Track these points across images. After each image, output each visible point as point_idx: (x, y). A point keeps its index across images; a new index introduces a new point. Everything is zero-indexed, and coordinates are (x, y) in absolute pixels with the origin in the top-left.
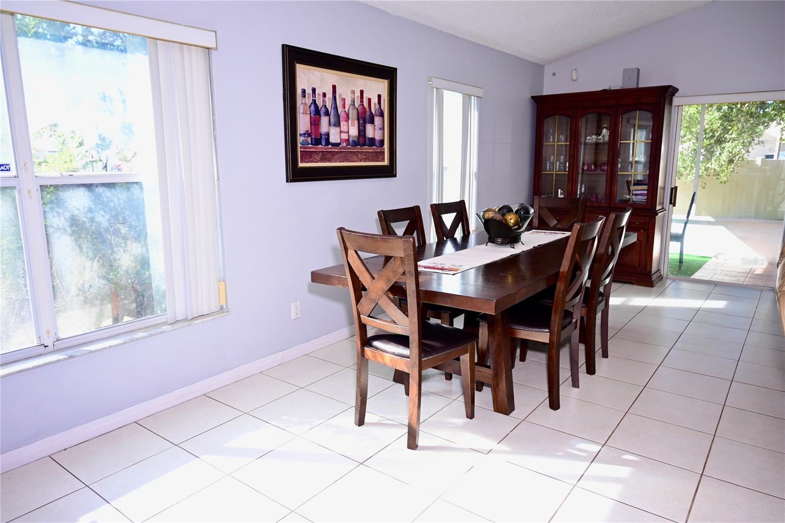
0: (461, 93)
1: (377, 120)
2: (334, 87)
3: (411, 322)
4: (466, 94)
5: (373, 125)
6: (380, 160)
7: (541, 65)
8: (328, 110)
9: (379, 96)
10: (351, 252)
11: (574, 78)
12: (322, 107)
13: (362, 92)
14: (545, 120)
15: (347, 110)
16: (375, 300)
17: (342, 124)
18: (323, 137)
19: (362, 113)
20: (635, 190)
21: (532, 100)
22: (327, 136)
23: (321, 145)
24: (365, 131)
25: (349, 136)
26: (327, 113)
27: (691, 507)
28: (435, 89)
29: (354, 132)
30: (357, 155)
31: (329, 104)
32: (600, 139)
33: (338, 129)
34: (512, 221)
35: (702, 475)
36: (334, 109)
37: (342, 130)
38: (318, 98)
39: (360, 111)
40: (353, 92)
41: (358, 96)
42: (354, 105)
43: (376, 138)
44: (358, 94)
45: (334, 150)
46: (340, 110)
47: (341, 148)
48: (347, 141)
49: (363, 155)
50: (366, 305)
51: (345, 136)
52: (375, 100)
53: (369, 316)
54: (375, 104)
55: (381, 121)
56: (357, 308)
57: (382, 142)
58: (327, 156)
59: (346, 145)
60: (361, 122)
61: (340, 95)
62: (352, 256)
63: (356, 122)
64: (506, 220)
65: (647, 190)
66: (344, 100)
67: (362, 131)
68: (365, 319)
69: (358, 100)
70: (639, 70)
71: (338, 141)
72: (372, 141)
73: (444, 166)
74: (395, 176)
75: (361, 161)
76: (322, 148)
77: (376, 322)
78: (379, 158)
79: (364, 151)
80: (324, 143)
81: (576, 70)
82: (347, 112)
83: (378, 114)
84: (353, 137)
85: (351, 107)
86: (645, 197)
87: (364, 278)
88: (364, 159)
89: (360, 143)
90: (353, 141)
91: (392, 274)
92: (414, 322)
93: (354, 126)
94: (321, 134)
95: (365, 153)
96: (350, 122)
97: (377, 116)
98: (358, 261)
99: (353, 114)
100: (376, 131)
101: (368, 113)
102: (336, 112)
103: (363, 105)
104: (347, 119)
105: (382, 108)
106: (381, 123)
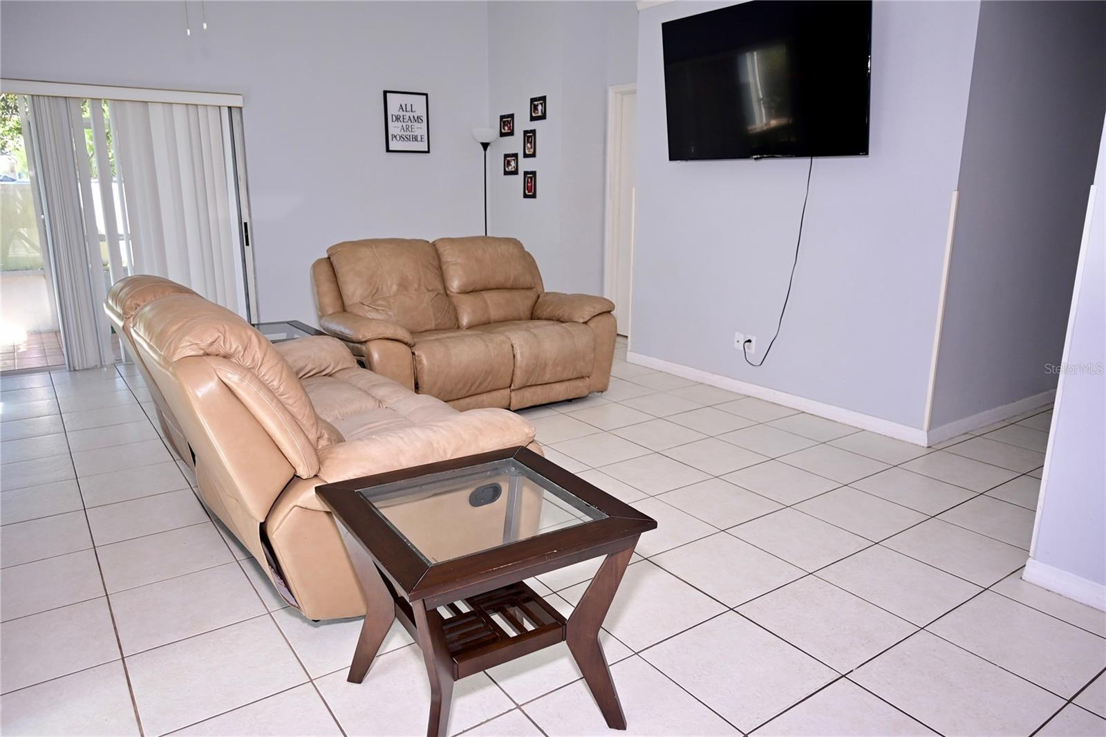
27: (136, 711)
35: (123, 659)
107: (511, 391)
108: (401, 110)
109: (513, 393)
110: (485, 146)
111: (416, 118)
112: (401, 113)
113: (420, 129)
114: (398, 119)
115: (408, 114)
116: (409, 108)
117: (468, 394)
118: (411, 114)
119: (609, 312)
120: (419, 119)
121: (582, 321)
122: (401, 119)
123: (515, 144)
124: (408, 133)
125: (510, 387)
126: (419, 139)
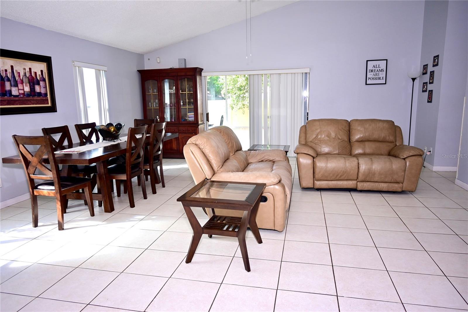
0: (94, 69)
1: (42, 83)
2: (12, 67)
3: (53, 174)
4: (97, 70)
5: (39, 86)
6: (45, 103)
7: (142, 55)
8: (9, 79)
9: (42, 71)
10: (21, 146)
11: (158, 62)
12: (5, 77)
13: (30, 69)
14: (146, 82)
15: (21, 78)
16: (35, 166)
17: (19, 85)
18: (7, 92)
19: (31, 80)
20: (189, 115)
21: (138, 72)
22: (10, 92)
23: (7, 96)
24: (34, 89)
25: (24, 91)
26: (9, 80)
28: (77, 67)
29: (27, 89)
30: (31, 101)
31: (9, 75)
32: (172, 91)
33: (17, 88)
34: (112, 130)
36: (13, 78)
37: (19, 88)
38: (2, 72)
39: (30, 78)
40: (25, 69)
41: (28, 71)
42: (26, 76)
43: (42, 92)
44: (28, 70)
45: (15, 99)
46: (17, 78)
47: (20, 98)
48: (24, 94)
49: (35, 101)
50: (31, 169)
51: (21, 92)
52: (39, 73)
53: (34, 174)
54: (39, 75)
55: (44, 83)
56: (28, 172)
57: (46, 94)
58: (11, 102)
59: (23, 96)
60: (31, 84)
61: (16, 71)
62: (22, 147)
63: (28, 84)
64: (109, 130)
65: (194, 115)
66: (19, 73)
67: (32, 89)
68: (32, 176)
69: (28, 73)
70: (185, 60)
71: (18, 94)
72: (40, 94)
73: (87, 106)
74: (56, 111)
75: (33, 104)
76: (7, 98)
77: (37, 176)
78: (45, 102)
79: (35, 99)
80: (8, 95)
81: (159, 58)
82: (22, 79)
83: (42, 80)
84: (27, 92)
85: (24, 77)
86: (193, 118)
87: (29, 157)
88: (35, 103)
89: (32, 95)
90: (27, 94)
91: (41, 153)
92: (55, 173)
93: (27, 86)
94: (6, 91)
95: (36, 100)
96: (24, 84)
97: (41, 81)
98: (25, 149)
99: (25, 80)
100: (41, 89)
101: (35, 80)
102: (14, 79)
103: (32, 75)
104: (22, 83)
105: (44, 77)
106: (44, 84)
107: (357, 182)
108: (374, 67)
109: (358, 183)
110: (414, 79)
111: (381, 70)
112: (374, 69)
113: (382, 75)
114: (372, 71)
115: (377, 69)
116: (378, 66)
117: (336, 179)
118: (378, 69)
119: (421, 155)
120: (382, 70)
121: (402, 157)
122: (374, 71)
123: (427, 78)
124: (376, 76)
125: (357, 180)
126: (381, 78)
